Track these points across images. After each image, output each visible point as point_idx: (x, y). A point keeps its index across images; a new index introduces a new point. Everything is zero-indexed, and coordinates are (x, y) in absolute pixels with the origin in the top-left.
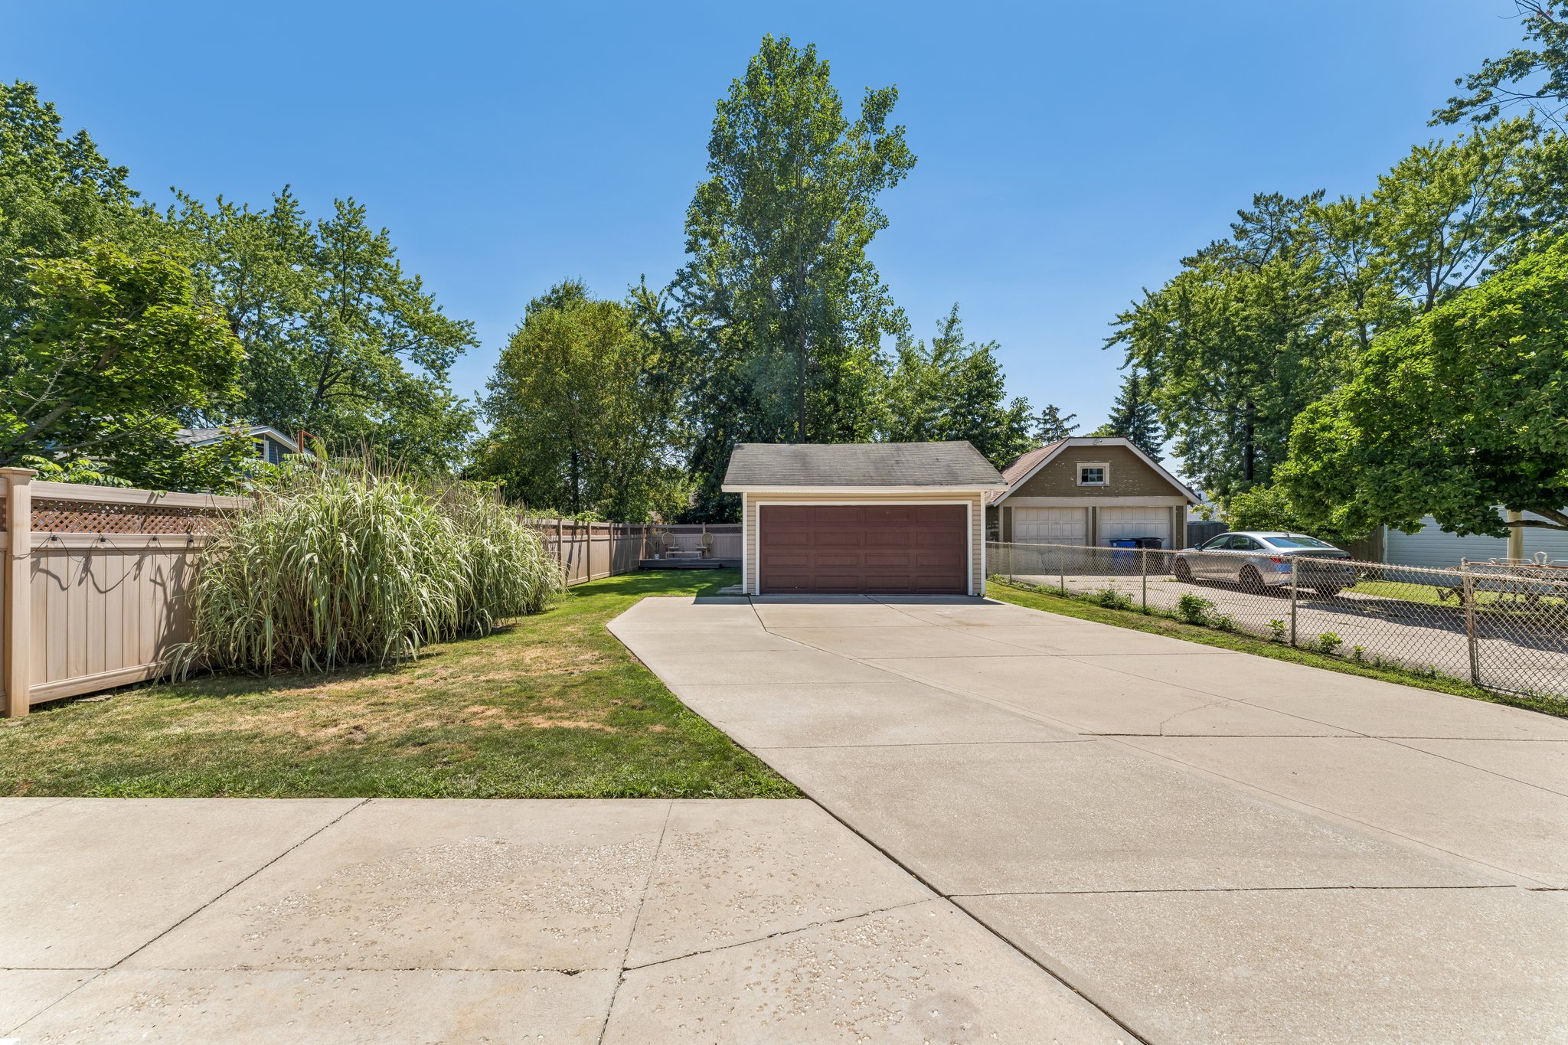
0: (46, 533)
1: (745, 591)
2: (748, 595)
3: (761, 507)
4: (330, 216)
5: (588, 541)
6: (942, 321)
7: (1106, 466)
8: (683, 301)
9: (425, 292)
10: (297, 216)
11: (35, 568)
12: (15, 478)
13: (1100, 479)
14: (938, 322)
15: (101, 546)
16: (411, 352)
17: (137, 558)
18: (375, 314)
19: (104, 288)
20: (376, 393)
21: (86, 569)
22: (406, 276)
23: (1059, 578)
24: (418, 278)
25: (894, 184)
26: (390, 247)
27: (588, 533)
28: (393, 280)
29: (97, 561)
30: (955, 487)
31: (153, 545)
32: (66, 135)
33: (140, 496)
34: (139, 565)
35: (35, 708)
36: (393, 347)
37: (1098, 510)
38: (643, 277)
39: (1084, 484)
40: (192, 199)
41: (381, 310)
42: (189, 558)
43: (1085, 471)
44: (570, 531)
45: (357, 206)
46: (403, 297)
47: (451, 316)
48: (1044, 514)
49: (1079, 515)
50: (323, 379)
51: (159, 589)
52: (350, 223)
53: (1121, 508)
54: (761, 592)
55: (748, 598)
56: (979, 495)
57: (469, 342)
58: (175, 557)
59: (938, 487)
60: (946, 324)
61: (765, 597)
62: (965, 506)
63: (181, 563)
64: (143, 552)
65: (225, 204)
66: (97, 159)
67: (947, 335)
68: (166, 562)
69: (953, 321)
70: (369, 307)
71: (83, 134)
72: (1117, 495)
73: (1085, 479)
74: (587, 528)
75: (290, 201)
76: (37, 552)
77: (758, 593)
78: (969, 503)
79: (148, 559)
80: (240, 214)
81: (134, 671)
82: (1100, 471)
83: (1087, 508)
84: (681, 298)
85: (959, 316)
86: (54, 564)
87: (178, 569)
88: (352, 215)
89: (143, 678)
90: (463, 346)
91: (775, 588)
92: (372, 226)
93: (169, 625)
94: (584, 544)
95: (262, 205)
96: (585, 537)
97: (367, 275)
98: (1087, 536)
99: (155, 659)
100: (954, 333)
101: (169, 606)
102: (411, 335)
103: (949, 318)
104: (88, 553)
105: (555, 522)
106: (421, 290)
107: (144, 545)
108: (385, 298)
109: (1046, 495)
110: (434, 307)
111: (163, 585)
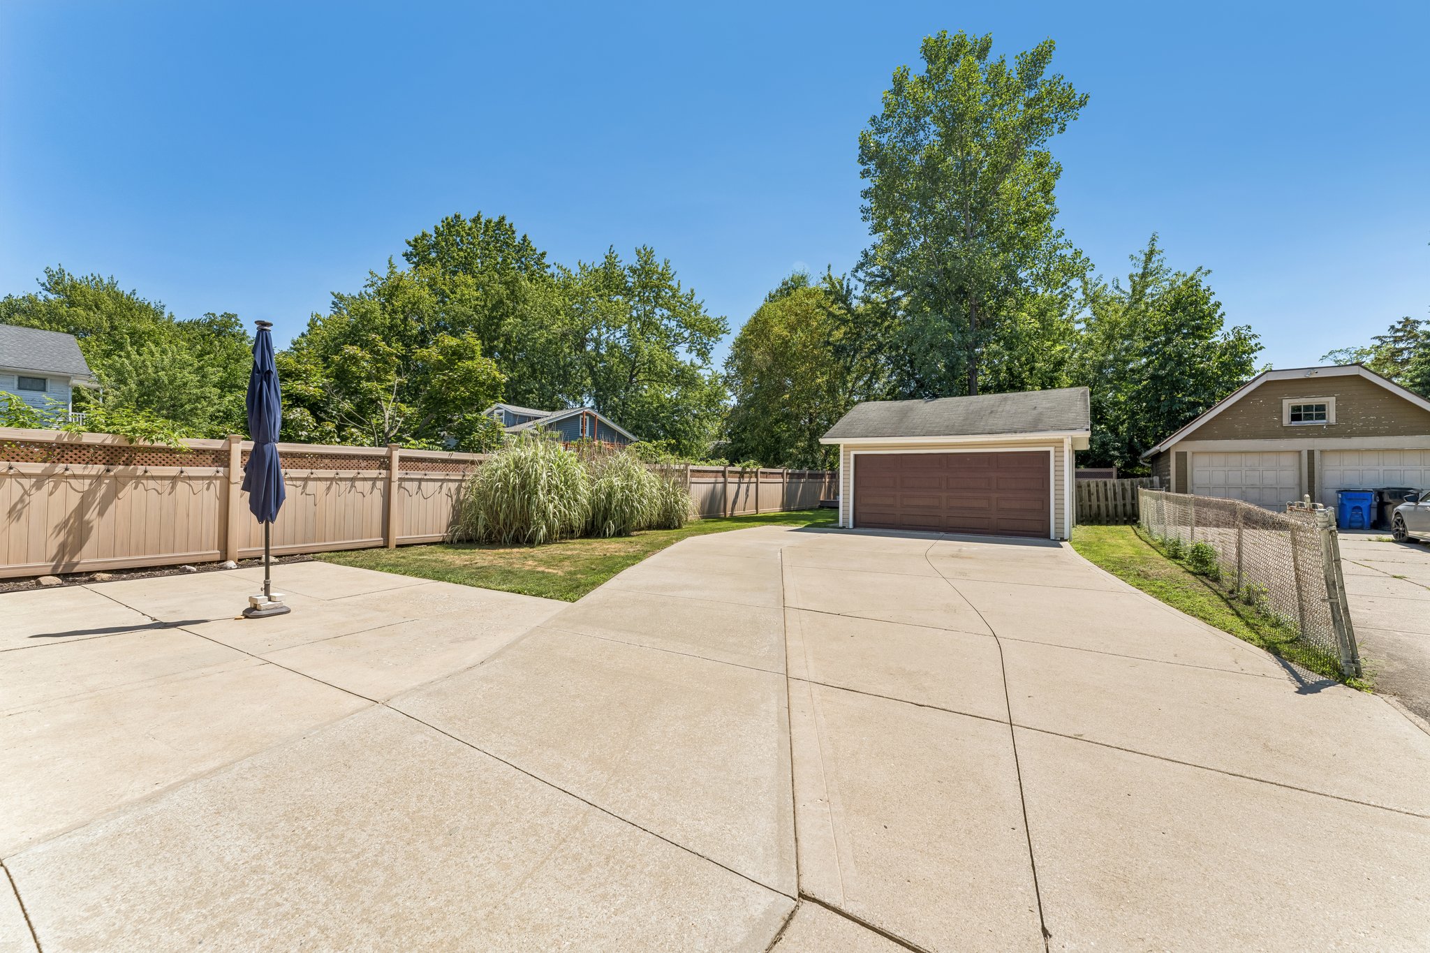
0: (405, 471)
1: (841, 524)
2: (844, 527)
3: (856, 456)
4: (633, 261)
5: (757, 483)
6: (1137, 254)
7: (1331, 403)
8: (864, 281)
9: (696, 300)
10: (618, 264)
11: (400, 486)
12: (393, 448)
13: (1323, 417)
14: (1132, 257)
15: (425, 477)
16: (687, 345)
17: (440, 483)
18: (665, 322)
19: (441, 357)
20: (661, 377)
21: (419, 488)
22: (684, 291)
23: (1232, 533)
24: (692, 291)
25: (1062, 129)
26: (672, 272)
27: (757, 477)
28: (674, 296)
29: (423, 484)
30: (1032, 434)
31: (447, 478)
32: (518, 239)
33: (445, 455)
34: (441, 487)
35: (398, 546)
36: (676, 343)
37: (1317, 455)
38: (829, 267)
39: (1295, 423)
40: (564, 268)
41: (669, 318)
42: (464, 484)
43: (1296, 409)
44: (738, 475)
45: (648, 250)
46: (683, 306)
47: (712, 315)
48: (1234, 459)
49: (1289, 461)
50: (632, 372)
51: (449, 499)
52: (646, 262)
53: (1357, 451)
54: (855, 526)
55: (843, 530)
56: (1062, 441)
57: (724, 332)
58: (457, 484)
59: (1014, 435)
60: (1143, 258)
61: (855, 530)
62: (1048, 452)
63: (460, 486)
64: (443, 481)
65: (582, 265)
66: (531, 250)
67: (1145, 268)
68: (453, 486)
69: (1152, 252)
70: (662, 316)
71: (525, 237)
72: (1350, 435)
73: (1295, 417)
74: (756, 473)
75: (613, 255)
76: (401, 479)
77: (851, 526)
78: (1052, 450)
79: (445, 484)
80: (590, 270)
81: (437, 536)
82: (1321, 408)
83: (1300, 452)
84: (863, 278)
85: (1158, 247)
86: (407, 484)
87: (458, 490)
88: (646, 256)
89: (441, 540)
90: (720, 336)
91: (866, 523)
92: (659, 260)
93: (453, 517)
94: (753, 487)
95: (599, 262)
96: (754, 480)
97: (657, 297)
98: (1300, 484)
99: (446, 532)
100: (1152, 266)
101: (453, 507)
102: (686, 334)
103: (1147, 250)
104: (420, 480)
105: (722, 468)
106: (694, 300)
107: (442, 478)
108: (669, 309)
109: (1237, 438)
110: (701, 311)
111: (451, 497)
